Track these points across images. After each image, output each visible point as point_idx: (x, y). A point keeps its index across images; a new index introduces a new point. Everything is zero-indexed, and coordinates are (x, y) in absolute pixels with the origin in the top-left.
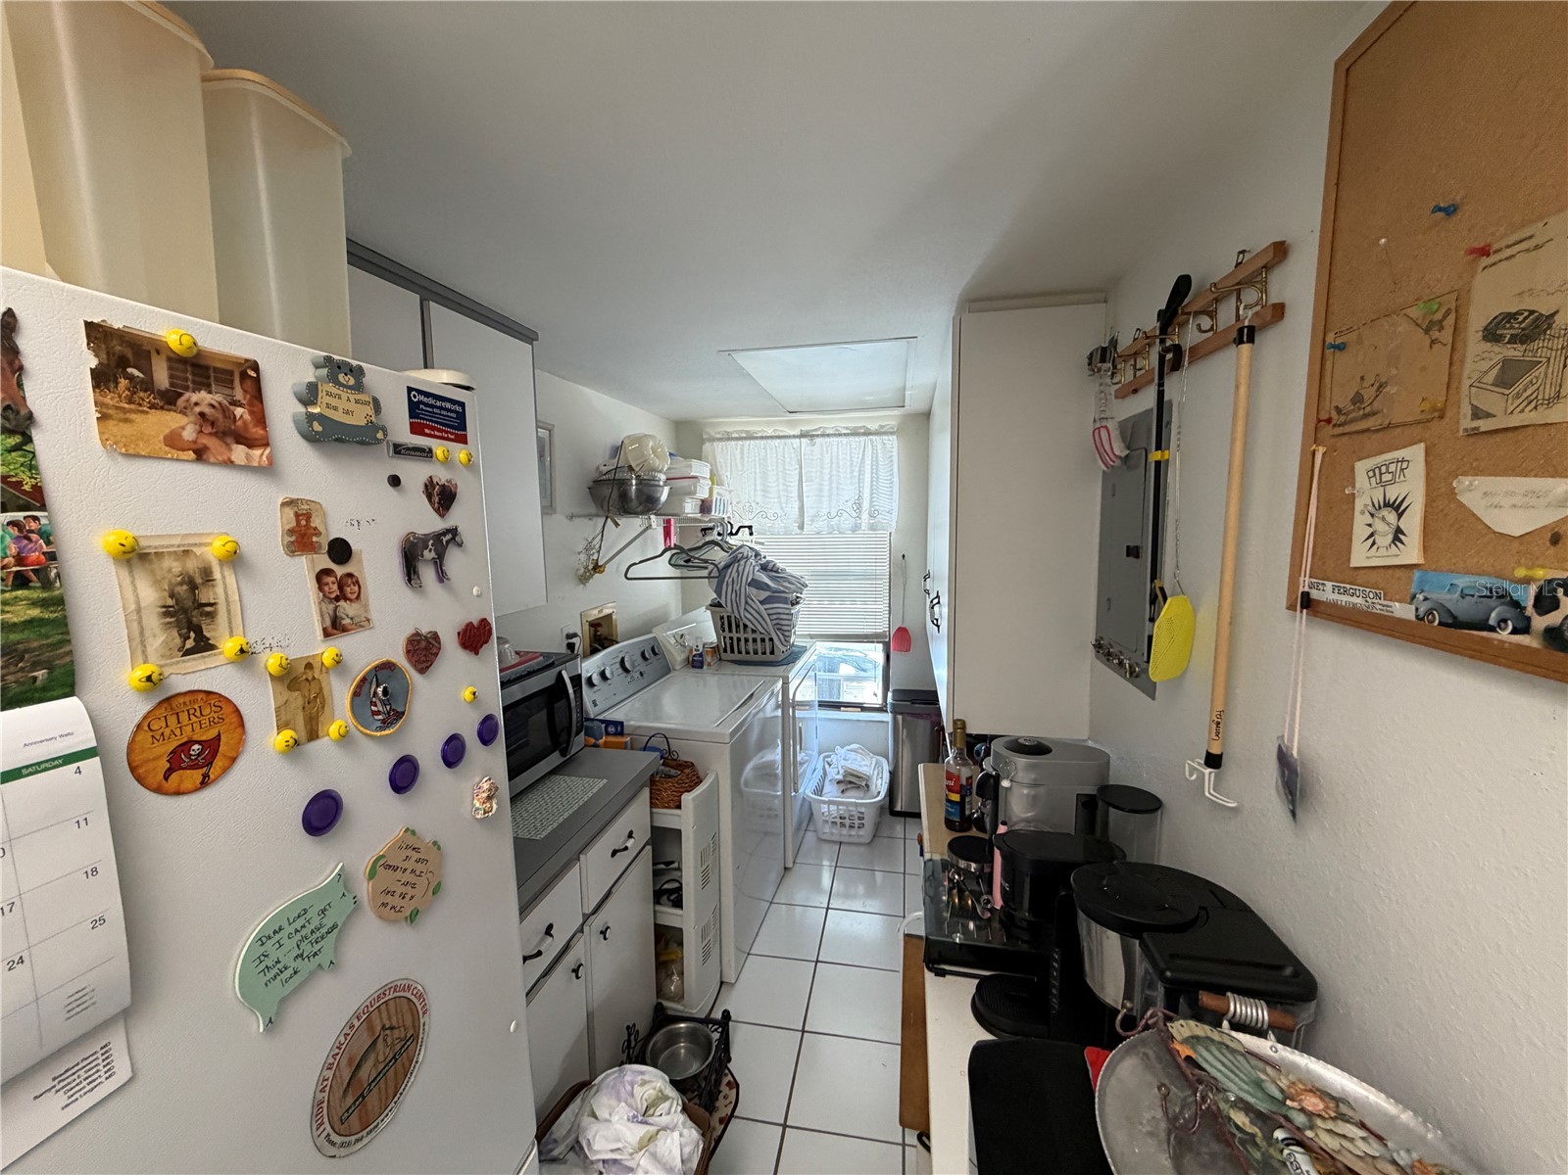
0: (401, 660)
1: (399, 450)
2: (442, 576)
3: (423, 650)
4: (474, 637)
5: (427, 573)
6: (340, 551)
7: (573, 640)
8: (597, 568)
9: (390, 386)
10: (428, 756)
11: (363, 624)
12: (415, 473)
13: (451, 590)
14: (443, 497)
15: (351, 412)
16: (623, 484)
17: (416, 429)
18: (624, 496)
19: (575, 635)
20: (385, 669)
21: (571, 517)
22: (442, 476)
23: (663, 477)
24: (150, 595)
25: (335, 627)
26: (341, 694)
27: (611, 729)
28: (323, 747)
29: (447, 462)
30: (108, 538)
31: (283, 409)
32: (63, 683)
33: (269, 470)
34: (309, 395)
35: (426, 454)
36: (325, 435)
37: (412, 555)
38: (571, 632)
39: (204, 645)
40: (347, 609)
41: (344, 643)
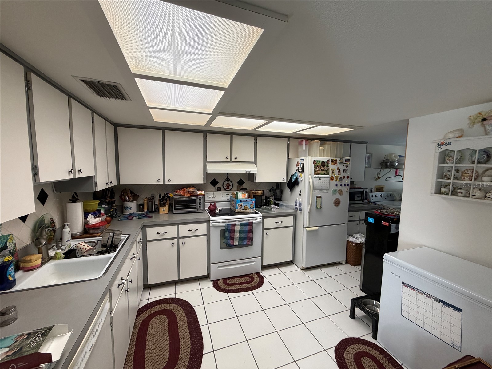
0: (342, 177)
1: (344, 163)
2: (346, 172)
3: (344, 177)
4: (348, 177)
5: (345, 172)
6: (340, 170)
7: (372, 190)
8: (379, 178)
9: (344, 159)
10: (343, 185)
11: (340, 174)
12: (345, 165)
13: (347, 173)
14: (347, 166)
15: (341, 161)
16: (387, 163)
17: (345, 162)
18: (386, 165)
19: (372, 189)
20: (341, 178)
21: (375, 168)
22: (347, 165)
23: (397, 161)
24: (332, 171)
25: (339, 174)
26: (338, 178)
27: (374, 204)
28: (337, 181)
29: (348, 164)
30: (331, 168)
31: (338, 161)
32: (329, 175)
33: (337, 165)
34: (339, 161)
35: (346, 163)
36: (340, 163)
37: (344, 170)
38: (372, 188)
39: (333, 174)
40: (340, 173)
41: (339, 175)
